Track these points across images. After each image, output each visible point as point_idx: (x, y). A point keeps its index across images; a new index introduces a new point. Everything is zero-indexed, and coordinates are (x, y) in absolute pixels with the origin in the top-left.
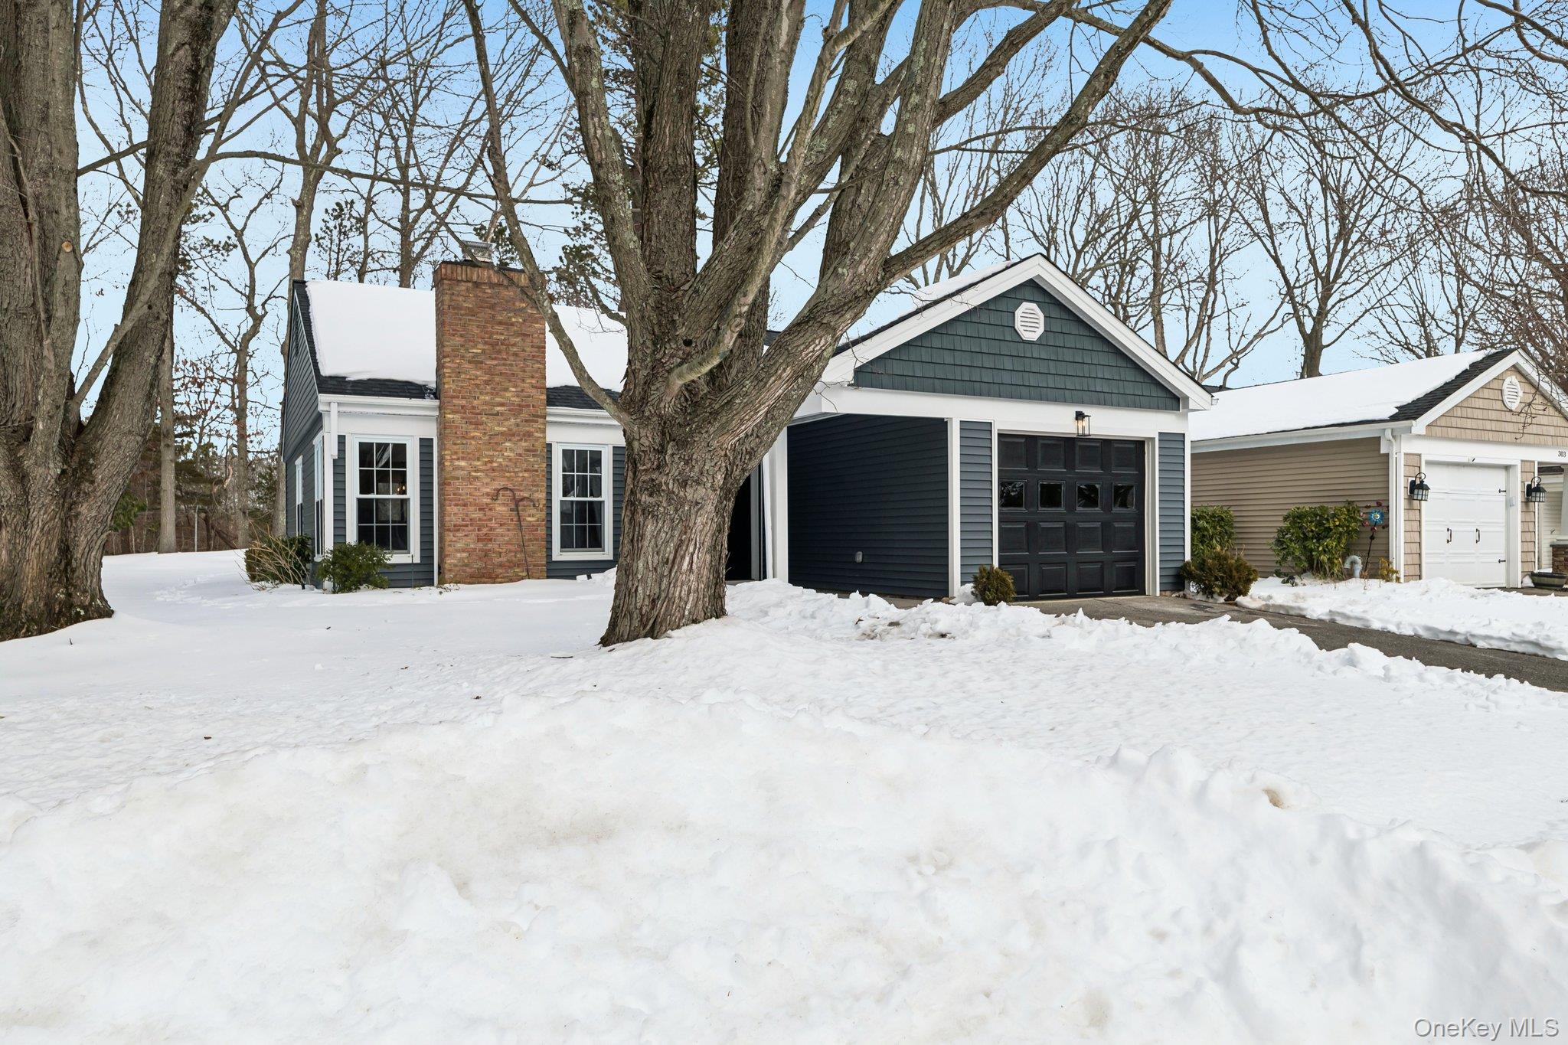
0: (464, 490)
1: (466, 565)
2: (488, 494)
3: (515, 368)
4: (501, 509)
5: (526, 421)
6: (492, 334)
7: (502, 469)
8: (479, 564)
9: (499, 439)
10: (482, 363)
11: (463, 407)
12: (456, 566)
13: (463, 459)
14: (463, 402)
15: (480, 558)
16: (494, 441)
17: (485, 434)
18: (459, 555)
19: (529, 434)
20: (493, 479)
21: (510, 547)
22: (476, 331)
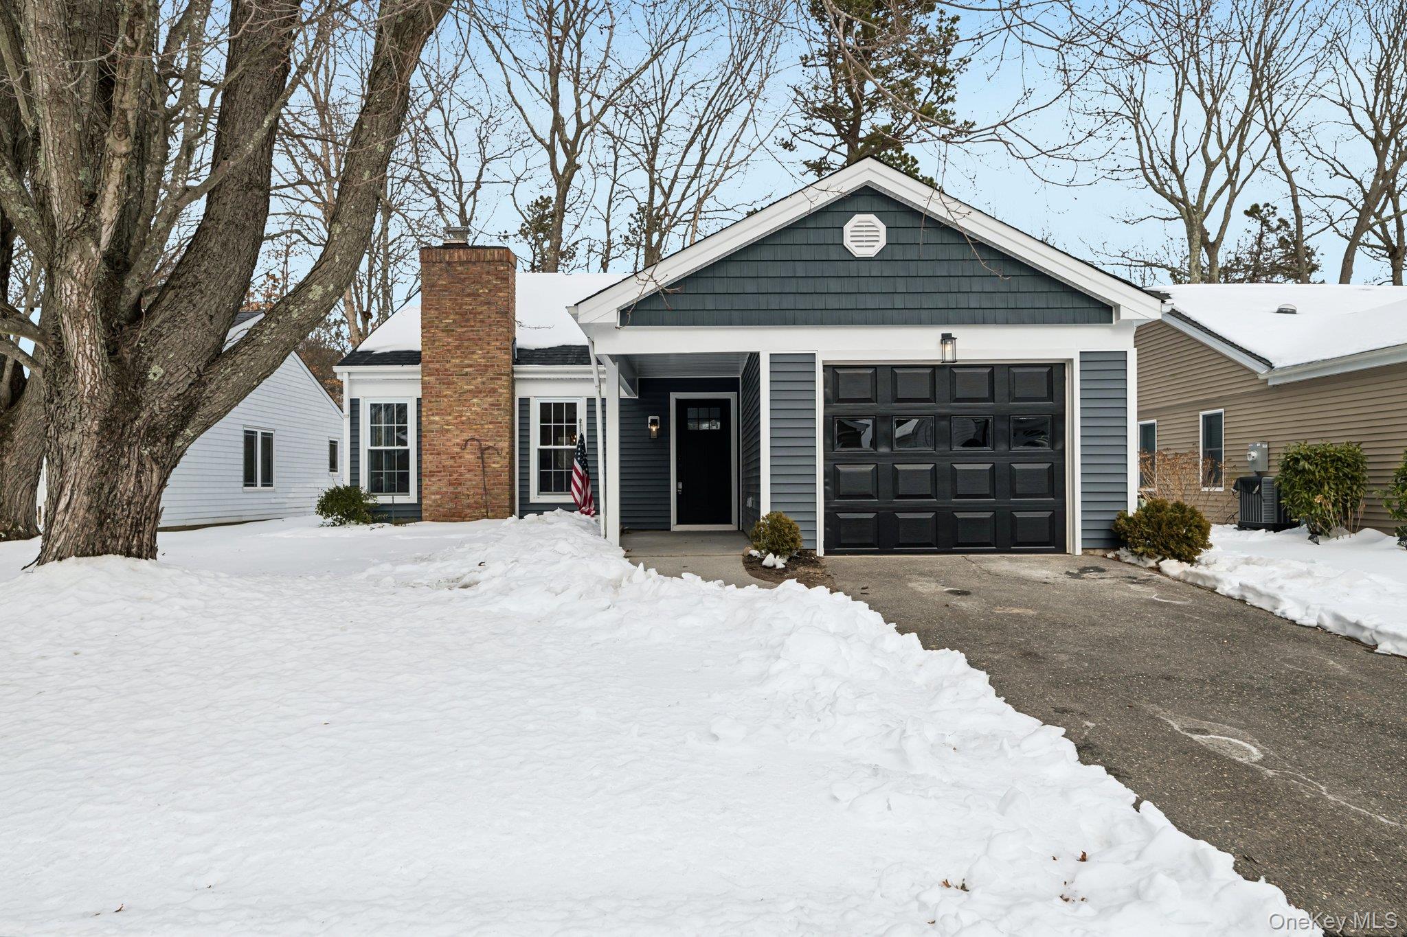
0: (438, 441)
1: (439, 506)
2: (458, 444)
3: (481, 333)
4: (469, 457)
5: (491, 379)
6: (462, 305)
7: (470, 422)
8: (450, 505)
9: (468, 396)
10: (453, 331)
11: (437, 370)
12: (431, 506)
13: (437, 414)
14: (437, 366)
15: (451, 500)
16: (463, 397)
17: (455, 392)
18: (433, 497)
19: (494, 391)
20: (462, 431)
21: (477, 490)
22: (448, 304)
